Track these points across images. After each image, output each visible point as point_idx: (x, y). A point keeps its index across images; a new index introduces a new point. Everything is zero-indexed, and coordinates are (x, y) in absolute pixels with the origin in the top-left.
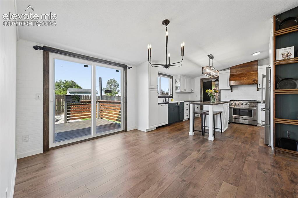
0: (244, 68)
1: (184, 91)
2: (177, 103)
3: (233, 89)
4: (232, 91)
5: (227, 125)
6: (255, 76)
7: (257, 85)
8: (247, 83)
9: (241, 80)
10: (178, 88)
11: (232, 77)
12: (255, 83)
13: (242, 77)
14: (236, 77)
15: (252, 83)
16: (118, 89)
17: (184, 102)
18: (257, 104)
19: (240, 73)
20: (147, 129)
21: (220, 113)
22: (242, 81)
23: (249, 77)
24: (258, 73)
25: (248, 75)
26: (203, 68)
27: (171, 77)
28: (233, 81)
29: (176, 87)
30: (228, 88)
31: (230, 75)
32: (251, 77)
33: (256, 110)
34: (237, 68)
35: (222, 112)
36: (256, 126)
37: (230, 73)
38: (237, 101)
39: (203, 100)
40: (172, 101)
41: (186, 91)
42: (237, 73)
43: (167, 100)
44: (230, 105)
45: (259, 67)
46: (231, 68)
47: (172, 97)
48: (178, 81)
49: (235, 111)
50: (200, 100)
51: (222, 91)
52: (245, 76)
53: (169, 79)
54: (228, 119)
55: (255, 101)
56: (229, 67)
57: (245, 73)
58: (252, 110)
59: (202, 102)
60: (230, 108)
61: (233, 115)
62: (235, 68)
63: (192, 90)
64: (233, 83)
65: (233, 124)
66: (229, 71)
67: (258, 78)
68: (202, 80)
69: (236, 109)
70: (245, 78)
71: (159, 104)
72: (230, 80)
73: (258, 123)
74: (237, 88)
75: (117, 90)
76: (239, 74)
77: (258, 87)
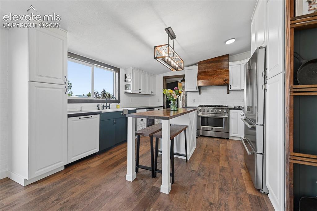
0: (214, 64)
1: (139, 93)
2: (122, 112)
3: (201, 91)
4: (200, 94)
5: (194, 144)
6: (226, 75)
7: (228, 86)
8: (218, 83)
9: (211, 79)
10: (129, 87)
11: (201, 75)
12: (226, 83)
13: (212, 75)
14: (205, 75)
15: (223, 83)
16: (70, 90)
17: (136, 109)
18: (229, 111)
19: (209, 70)
20: (25, 180)
21: (185, 129)
22: (211, 81)
23: (220, 75)
24: (229, 70)
25: (219, 73)
26: (155, 47)
27: (117, 70)
28: (201, 81)
29: (127, 87)
30: (196, 90)
31: (199, 72)
32: (222, 75)
33: (227, 119)
34: (206, 64)
35: (187, 127)
36: (228, 139)
37: (198, 69)
38: (205, 107)
39: (166, 105)
40: (117, 108)
41: (142, 93)
42: (207, 70)
43: (106, 106)
44: (198, 113)
45: (230, 64)
46: (199, 63)
47: (118, 101)
48: (128, 77)
49: (204, 121)
50: (163, 106)
51: (189, 94)
52: (215, 74)
53: (114, 72)
54: (196, 132)
55: (226, 107)
56: (197, 62)
57: (215, 70)
58: (223, 119)
59: (166, 109)
60: (198, 117)
61: (202, 125)
62: (204, 63)
63: (152, 91)
64: (201, 83)
65: (202, 138)
66: (197, 67)
67: (229, 77)
68: (165, 78)
69: (205, 118)
70: (216, 77)
71: (69, 116)
72: (198, 79)
73: (230, 135)
74: (206, 89)
75: (69, 92)
76: (208, 72)
77: (229, 89)
